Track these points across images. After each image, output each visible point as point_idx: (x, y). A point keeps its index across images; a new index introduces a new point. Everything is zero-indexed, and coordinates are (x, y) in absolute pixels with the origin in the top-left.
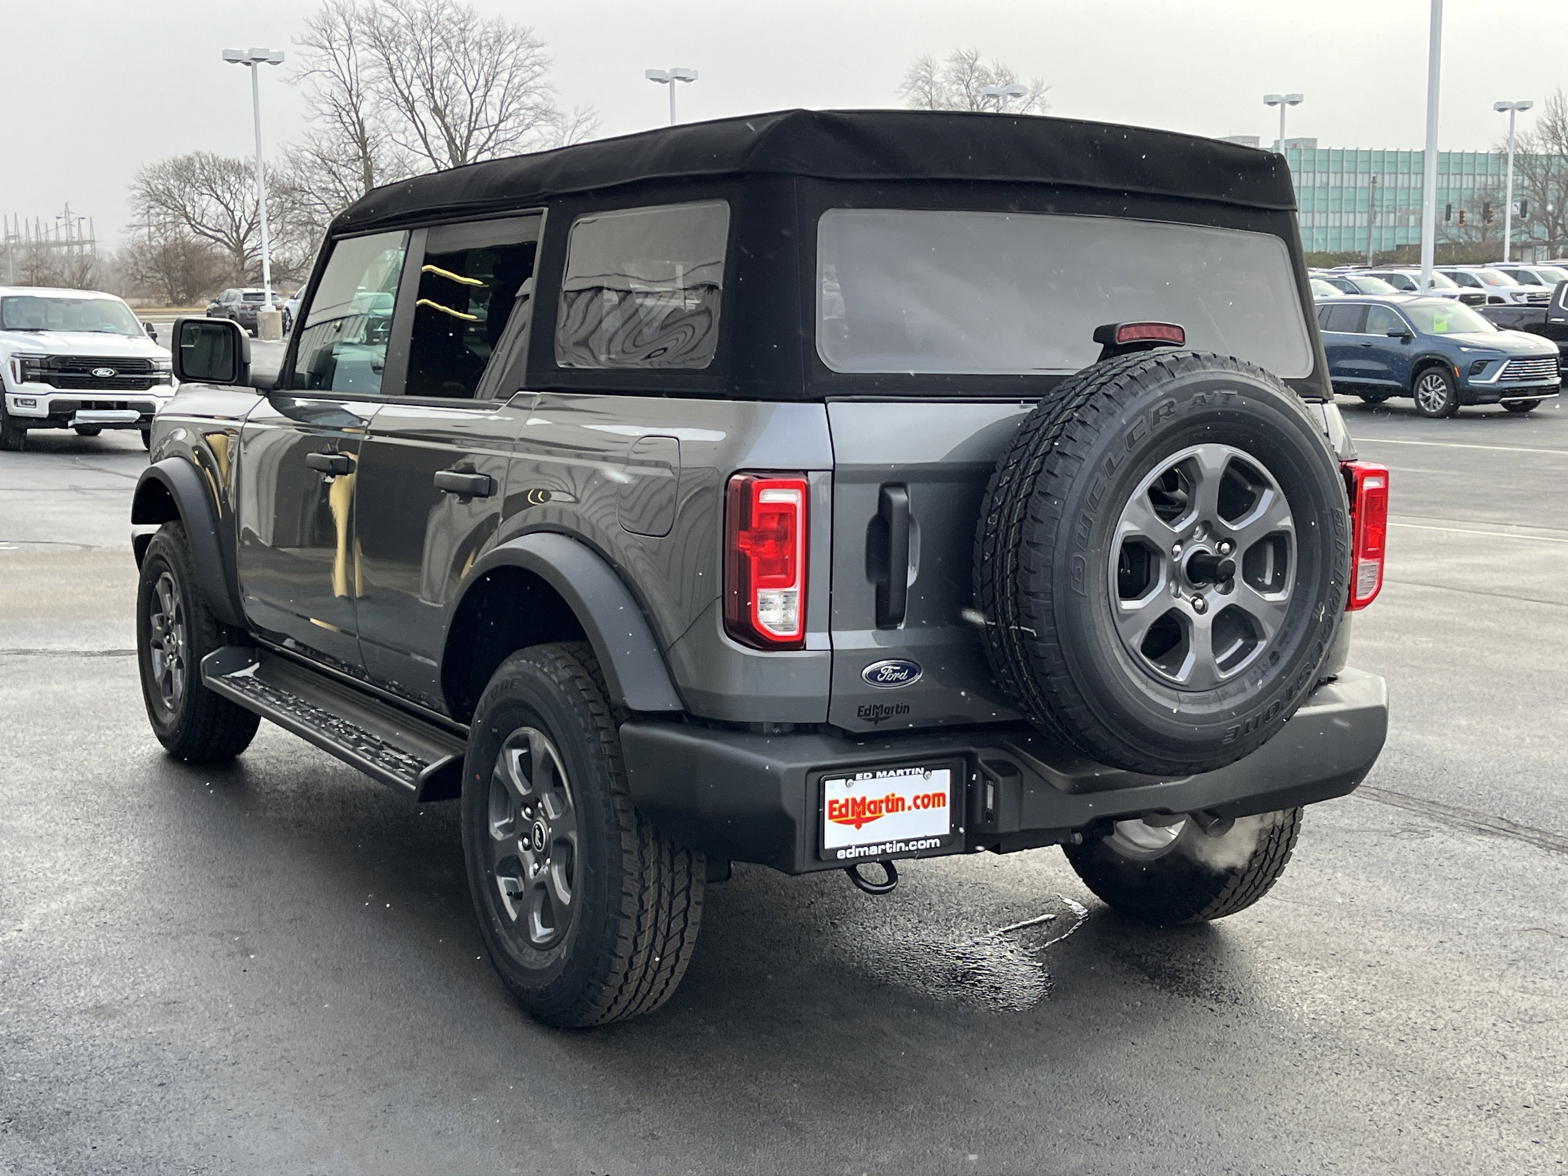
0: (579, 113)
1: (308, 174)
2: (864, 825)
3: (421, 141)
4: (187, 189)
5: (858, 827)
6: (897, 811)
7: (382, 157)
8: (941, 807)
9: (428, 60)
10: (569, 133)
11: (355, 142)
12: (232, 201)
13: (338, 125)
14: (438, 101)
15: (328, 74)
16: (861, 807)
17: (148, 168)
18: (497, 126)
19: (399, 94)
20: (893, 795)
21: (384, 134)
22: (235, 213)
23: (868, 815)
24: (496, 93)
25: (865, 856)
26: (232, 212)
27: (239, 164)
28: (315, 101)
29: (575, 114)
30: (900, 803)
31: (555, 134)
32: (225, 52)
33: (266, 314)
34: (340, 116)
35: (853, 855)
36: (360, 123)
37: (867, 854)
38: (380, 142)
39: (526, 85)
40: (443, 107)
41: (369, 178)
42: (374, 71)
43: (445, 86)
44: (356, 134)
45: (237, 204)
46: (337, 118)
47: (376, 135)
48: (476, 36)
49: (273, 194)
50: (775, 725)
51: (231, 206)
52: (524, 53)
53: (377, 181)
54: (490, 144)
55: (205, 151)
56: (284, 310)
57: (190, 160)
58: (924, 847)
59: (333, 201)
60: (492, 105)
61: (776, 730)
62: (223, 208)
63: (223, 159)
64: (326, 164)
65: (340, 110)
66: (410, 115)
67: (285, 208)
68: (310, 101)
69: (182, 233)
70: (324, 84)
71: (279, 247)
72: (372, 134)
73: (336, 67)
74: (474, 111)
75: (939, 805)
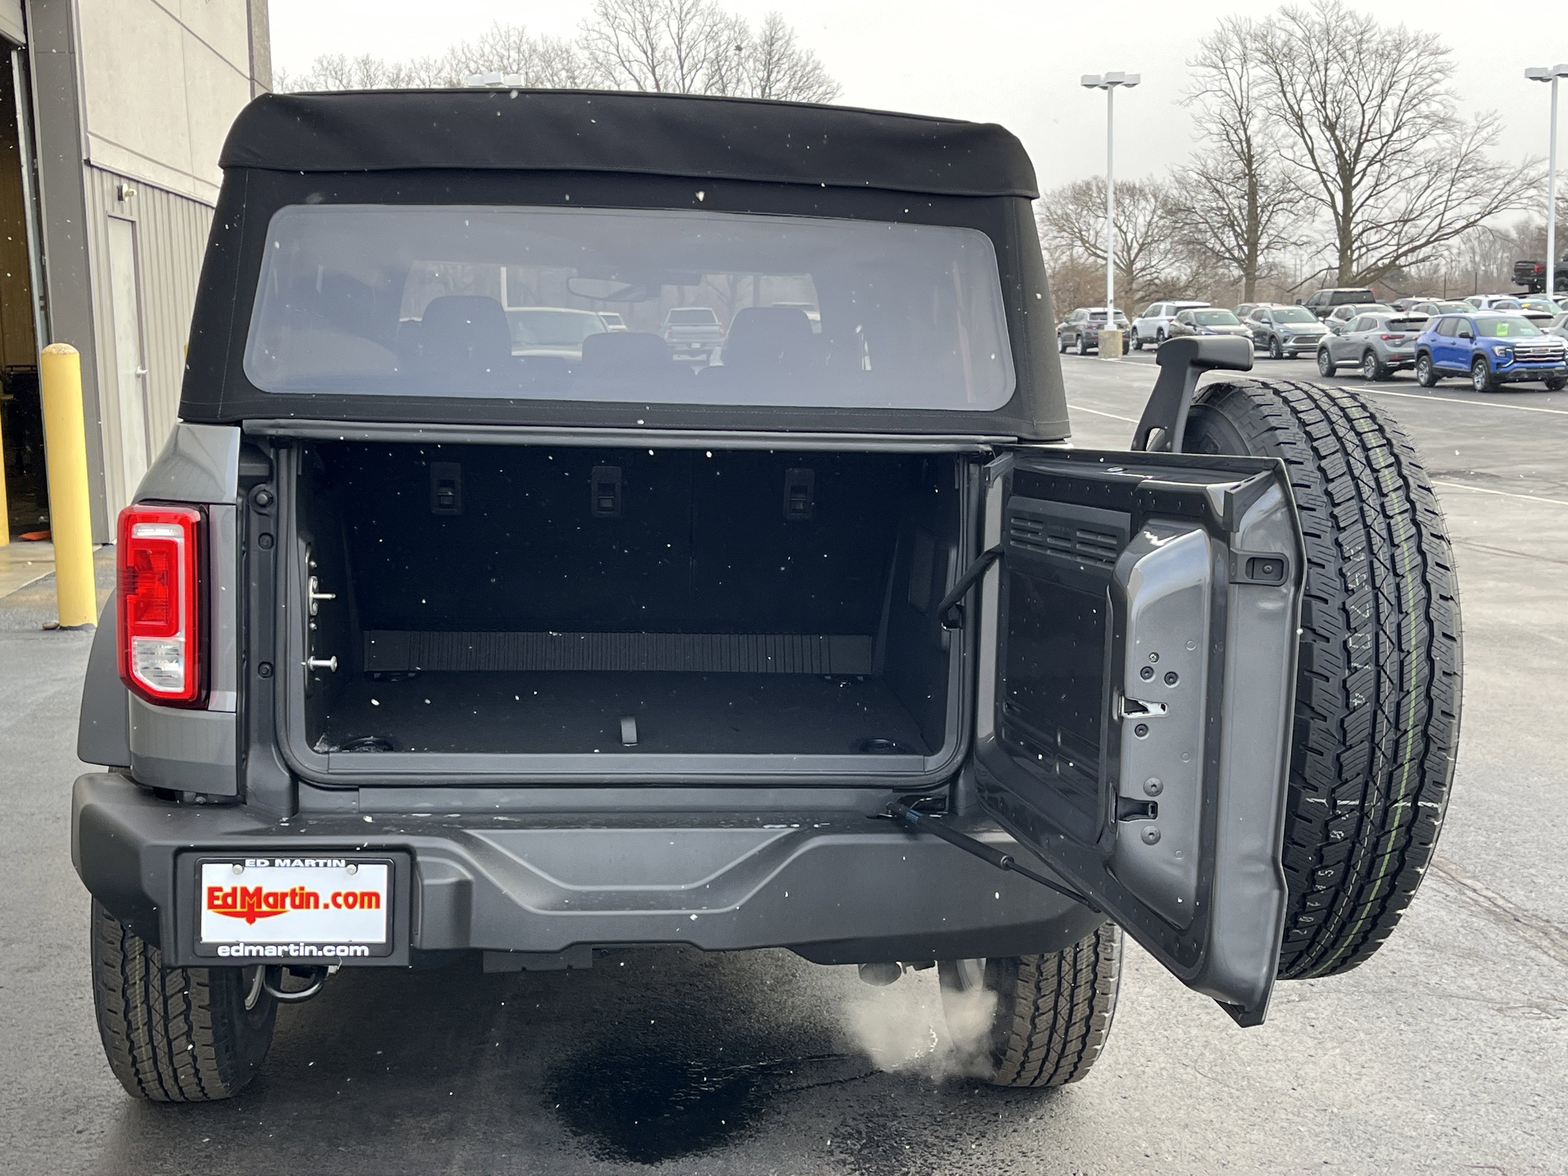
0: (1480, 119)
1: (1193, 194)
2: (258, 920)
3: (1309, 156)
4: (1085, 212)
6: (308, 907)
7: (1268, 174)
8: (373, 909)
9: (1323, 73)
10: (1468, 140)
11: (1241, 159)
12: (1126, 223)
13: (1225, 144)
14: (1329, 113)
15: (1220, 94)
16: (255, 898)
17: (1049, 193)
18: (1391, 135)
19: (1288, 109)
21: (1272, 149)
22: (1128, 234)
23: (264, 908)
24: (1391, 103)
25: (258, 956)
26: (1125, 233)
27: (1134, 187)
28: (1204, 121)
29: (1476, 120)
31: (1452, 142)
32: (1083, 78)
33: (1106, 332)
34: (1228, 135)
35: (241, 954)
36: (1248, 140)
37: (261, 954)
38: (1267, 158)
39: (1424, 93)
40: (1334, 120)
41: (1252, 195)
42: (1264, 88)
43: (1338, 97)
44: (1243, 151)
45: (1130, 225)
46: (1224, 137)
47: (1263, 152)
48: (1373, 45)
49: (1164, 215)
50: (198, 794)
51: (1124, 228)
52: (1424, 60)
53: (1261, 198)
54: (1382, 155)
55: (1103, 174)
56: (1129, 329)
57: (1088, 184)
58: (345, 954)
59: (1216, 220)
60: (1386, 115)
61: (199, 799)
62: (1117, 230)
63: (1119, 182)
64: (1211, 183)
65: (1228, 128)
66: (1298, 130)
67: (1175, 228)
68: (1199, 121)
69: (1075, 255)
70: (1215, 104)
71: (1167, 267)
72: (1260, 150)
73: (1228, 86)
74: (1366, 122)
75: (370, 906)
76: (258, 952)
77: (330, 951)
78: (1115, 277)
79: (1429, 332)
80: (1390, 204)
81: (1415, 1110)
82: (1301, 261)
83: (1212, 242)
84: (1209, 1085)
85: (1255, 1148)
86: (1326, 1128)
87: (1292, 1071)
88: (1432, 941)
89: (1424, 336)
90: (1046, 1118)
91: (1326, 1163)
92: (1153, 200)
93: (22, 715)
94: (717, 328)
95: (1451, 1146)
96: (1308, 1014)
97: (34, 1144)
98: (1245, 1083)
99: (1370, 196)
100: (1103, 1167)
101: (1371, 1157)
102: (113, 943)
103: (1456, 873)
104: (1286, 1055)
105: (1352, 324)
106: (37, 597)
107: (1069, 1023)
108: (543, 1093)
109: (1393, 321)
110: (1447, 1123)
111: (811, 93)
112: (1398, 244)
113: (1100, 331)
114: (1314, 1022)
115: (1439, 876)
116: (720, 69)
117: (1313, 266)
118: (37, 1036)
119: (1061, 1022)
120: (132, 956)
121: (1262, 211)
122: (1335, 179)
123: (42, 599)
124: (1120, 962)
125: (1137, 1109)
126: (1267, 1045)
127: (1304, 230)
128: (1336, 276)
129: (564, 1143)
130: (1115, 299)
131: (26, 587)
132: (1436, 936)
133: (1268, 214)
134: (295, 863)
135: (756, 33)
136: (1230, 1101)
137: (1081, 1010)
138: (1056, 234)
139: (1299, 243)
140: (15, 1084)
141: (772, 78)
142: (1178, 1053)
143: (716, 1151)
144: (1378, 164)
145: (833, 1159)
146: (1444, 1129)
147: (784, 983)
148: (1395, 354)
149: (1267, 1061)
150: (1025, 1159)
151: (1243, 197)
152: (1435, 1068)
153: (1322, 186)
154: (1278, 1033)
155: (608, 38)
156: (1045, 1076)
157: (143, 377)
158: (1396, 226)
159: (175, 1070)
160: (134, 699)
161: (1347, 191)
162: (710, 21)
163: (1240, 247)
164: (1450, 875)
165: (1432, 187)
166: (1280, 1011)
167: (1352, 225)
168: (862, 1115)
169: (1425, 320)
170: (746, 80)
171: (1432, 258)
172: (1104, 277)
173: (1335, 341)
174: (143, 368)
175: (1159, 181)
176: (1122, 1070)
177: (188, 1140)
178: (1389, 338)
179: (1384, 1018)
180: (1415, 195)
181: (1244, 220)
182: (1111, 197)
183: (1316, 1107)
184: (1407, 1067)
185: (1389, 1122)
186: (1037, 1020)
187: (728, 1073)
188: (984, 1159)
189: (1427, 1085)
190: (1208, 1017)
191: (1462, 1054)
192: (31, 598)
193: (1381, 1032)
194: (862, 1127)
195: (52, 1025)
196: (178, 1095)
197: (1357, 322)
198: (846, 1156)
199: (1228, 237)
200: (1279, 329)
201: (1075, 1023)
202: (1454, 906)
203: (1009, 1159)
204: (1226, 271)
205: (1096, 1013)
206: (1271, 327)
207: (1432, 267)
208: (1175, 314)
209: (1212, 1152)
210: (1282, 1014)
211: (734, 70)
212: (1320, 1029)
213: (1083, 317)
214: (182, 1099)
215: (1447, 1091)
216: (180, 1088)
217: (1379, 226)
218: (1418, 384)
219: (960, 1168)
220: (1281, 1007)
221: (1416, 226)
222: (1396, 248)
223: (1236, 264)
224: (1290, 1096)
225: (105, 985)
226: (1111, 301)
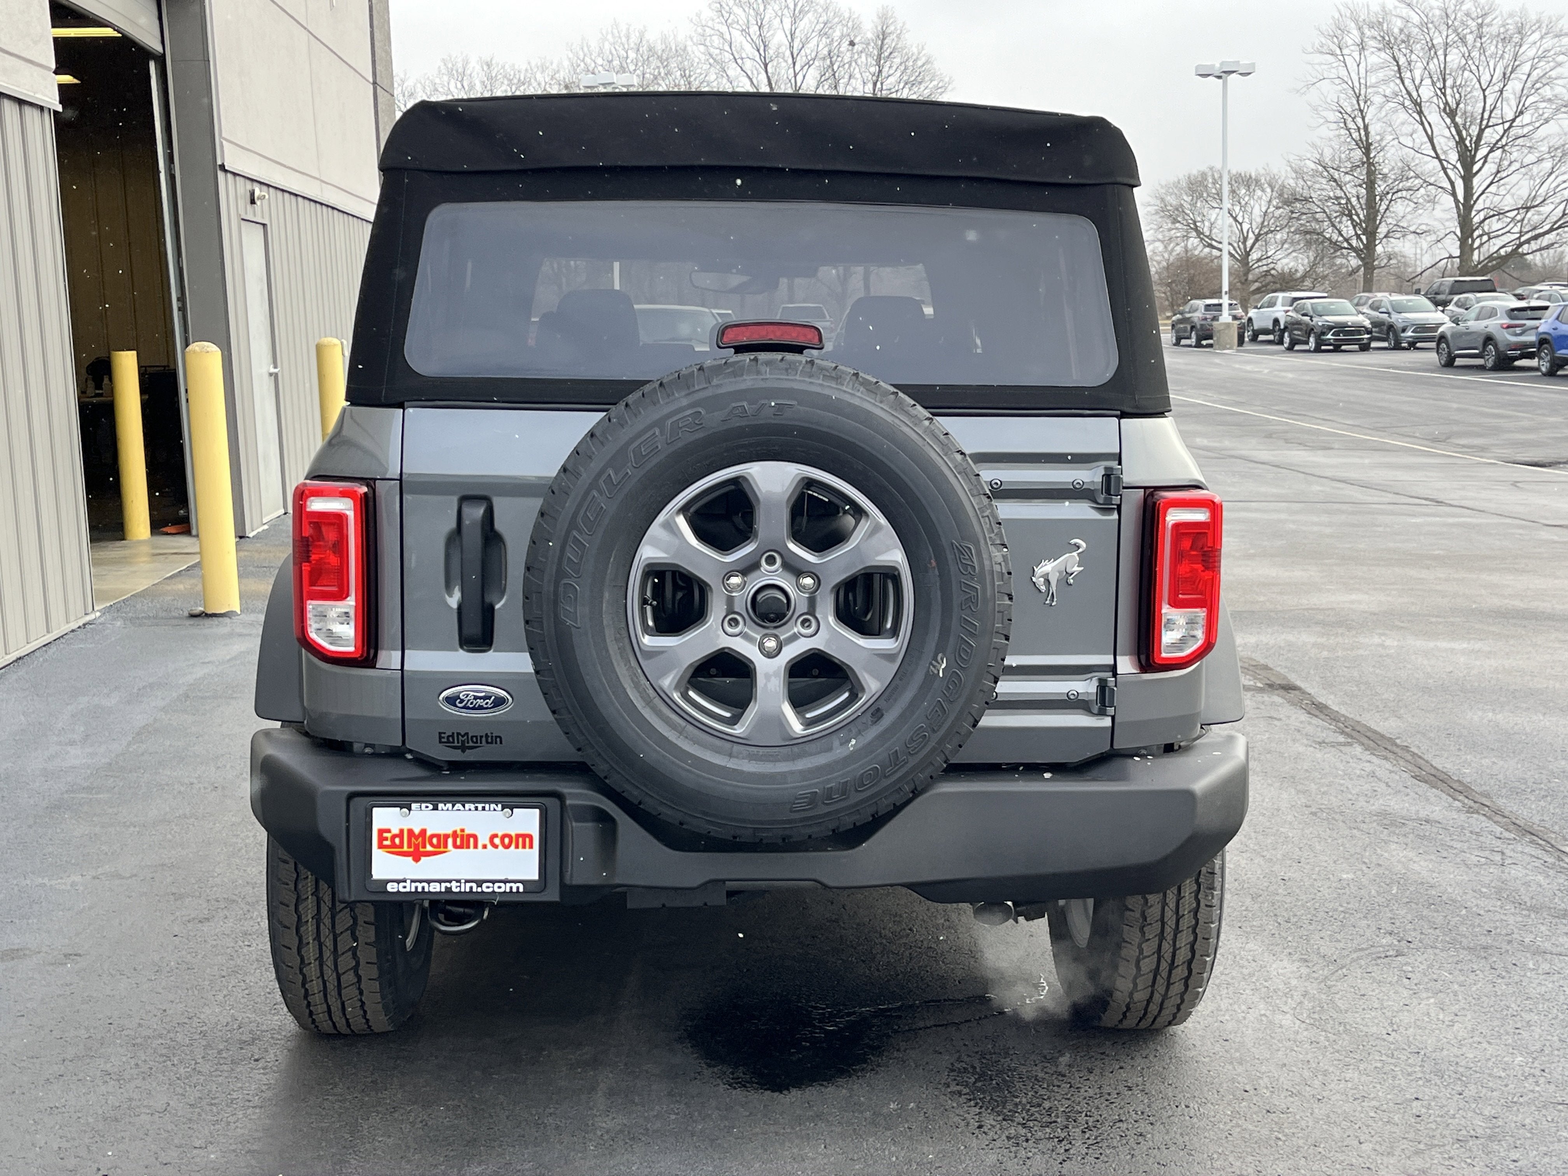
1: (1309, 183)
2: (423, 859)
3: (1429, 144)
4: (1200, 203)
5: (417, 860)
6: (468, 847)
7: (1387, 161)
8: (527, 850)
9: (1442, 58)
11: (1360, 148)
12: (1241, 213)
13: (1343, 132)
14: (1449, 99)
15: (1337, 81)
16: (420, 839)
18: (1513, 120)
19: (1406, 96)
20: (463, 830)
21: (1391, 137)
22: (1244, 225)
23: (429, 848)
24: (1514, 86)
25: (423, 891)
26: (1241, 224)
27: (1250, 176)
28: (1320, 109)
30: (472, 840)
32: (1197, 68)
33: (1221, 324)
34: (1345, 123)
35: (408, 890)
36: (1366, 128)
37: (426, 890)
38: (1386, 146)
39: (1547, 76)
40: (1454, 106)
41: (1370, 185)
42: (1381, 75)
43: (1458, 83)
44: (1361, 140)
45: (1246, 216)
46: (1342, 125)
47: (1382, 140)
48: (1494, 30)
49: (1280, 205)
50: (367, 745)
51: (1240, 219)
52: (1548, 43)
53: (1379, 186)
54: (1504, 141)
55: (1218, 166)
56: (1245, 321)
57: (1204, 175)
58: (502, 890)
59: (1332, 208)
60: (1508, 100)
61: (367, 750)
62: (1231, 220)
63: (1234, 172)
64: (1328, 172)
65: (1346, 116)
66: (1418, 118)
67: (1291, 218)
68: (1315, 109)
69: (1190, 246)
70: (1331, 91)
71: (1284, 258)
72: (1378, 138)
73: (1347, 74)
74: (1488, 108)
75: (524, 847)
76: (423, 888)
77: (488, 887)
78: (1229, 269)
79: (1550, 320)
80: (1512, 191)
81: (1505, 1054)
82: (1422, 250)
83: (1329, 232)
84: (1307, 1030)
85: (1350, 1085)
86: (1418, 1068)
87: (1387, 1018)
88: (1528, 904)
89: (1545, 325)
90: (1151, 1057)
91: (1417, 1099)
92: (1269, 190)
93: (175, 695)
94: (828, 324)
95: (1539, 1086)
96: (1404, 968)
97: (216, 1070)
98: (1341, 1029)
99: (1492, 183)
100: (1203, 1100)
101: (1460, 1094)
102: (287, 884)
103: (1556, 841)
104: (1382, 1004)
105: (1472, 313)
106: (181, 587)
107: (1172, 966)
108: (678, 1030)
109: (1513, 310)
110: (1536, 1065)
111: (922, 88)
112: (1521, 232)
113: (1215, 323)
114: (1409, 975)
115: (1538, 844)
116: (832, 64)
117: (1433, 255)
118: (212, 978)
119: (1164, 965)
120: (305, 896)
121: (1381, 200)
122: (1455, 167)
123: (185, 589)
124: (1221, 908)
125: (1237, 1050)
126: (1364, 995)
127: (1424, 219)
128: (1456, 266)
129: (699, 1073)
130: (1230, 290)
131: (171, 577)
132: (1532, 898)
133: (1387, 202)
134: (456, 807)
135: (869, 30)
136: (1327, 1043)
137: (1183, 954)
138: (1170, 225)
139: (1418, 231)
140: (195, 1018)
141: (884, 74)
142: (1278, 1002)
143: (841, 1081)
144: (1500, 150)
145: (949, 1090)
146: (1532, 1071)
147: (901, 938)
148: (1516, 343)
149: (1364, 1009)
150: (1130, 1093)
151: (1360, 186)
152: (1527, 1016)
153: (1442, 173)
154: (1375, 984)
155: (721, 35)
156: (1150, 1018)
157: (276, 375)
158: (1518, 213)
159: (343, 1004)
160: (308, 659)
161: (1468, 178)
162: (824, 18)
163: (1358, 237)
164: (1549, 843)
165: (1556, 173)
166: (1377, 965)
167: (1473, 213)
168: (977, 1053)
169: (1546, 308)
170: (858, 76)
171: (1556, 245)
172: (1220, 269)
173: (1455, 330)
174: (275, 367)
175: (1275, 171)
176: (1224, 1015)
177: (355, 1068)
178: (1509, 327)
179: (1478, 972)
180: (1538, 181)
181: (1363, 209)
182: (1226, 189)
183: (1409, 1050)
184: (1498, 1016)
185: (1479, 1064)
186: (1141, 963)
187: (849, 1014)
188: (1091, 1092)
189: (1517, 1031)
190: (1308, 970)
191: (1553, 1004)
192: (175, 587)
193: (1475, 984)
194: (977, 1065)
195: (225, 969)
196: (345, 1027)
197: (1477, 311)
198: (962, 1088)
199: (1347, 227)
200: (1397, 319)
201: (1178, 966)
202: (1552, 871)
203: (1116, 1092)
204: (1344, 261)
205: (1197, 956)
206: (1390, 317)
207: (1557, 254)
208: (1291, 305)
209: (1308, 1088)
210: (1380, 968)
211: (847, 66)
212: (1415, 982)
213: (1197, 310)
214: (348, 1032)
215: (1537, 1037)
216: (347, 1020)
217: (1499, 214)
218: (1540, 374)
219: (1069, 1099)
220: (1379, 961)
221: (1539, 213)
222: (1518, 235)
223: (1354, 254)
224: (1384, 1040)
225: (281, 923)
226: (1226, 293)
